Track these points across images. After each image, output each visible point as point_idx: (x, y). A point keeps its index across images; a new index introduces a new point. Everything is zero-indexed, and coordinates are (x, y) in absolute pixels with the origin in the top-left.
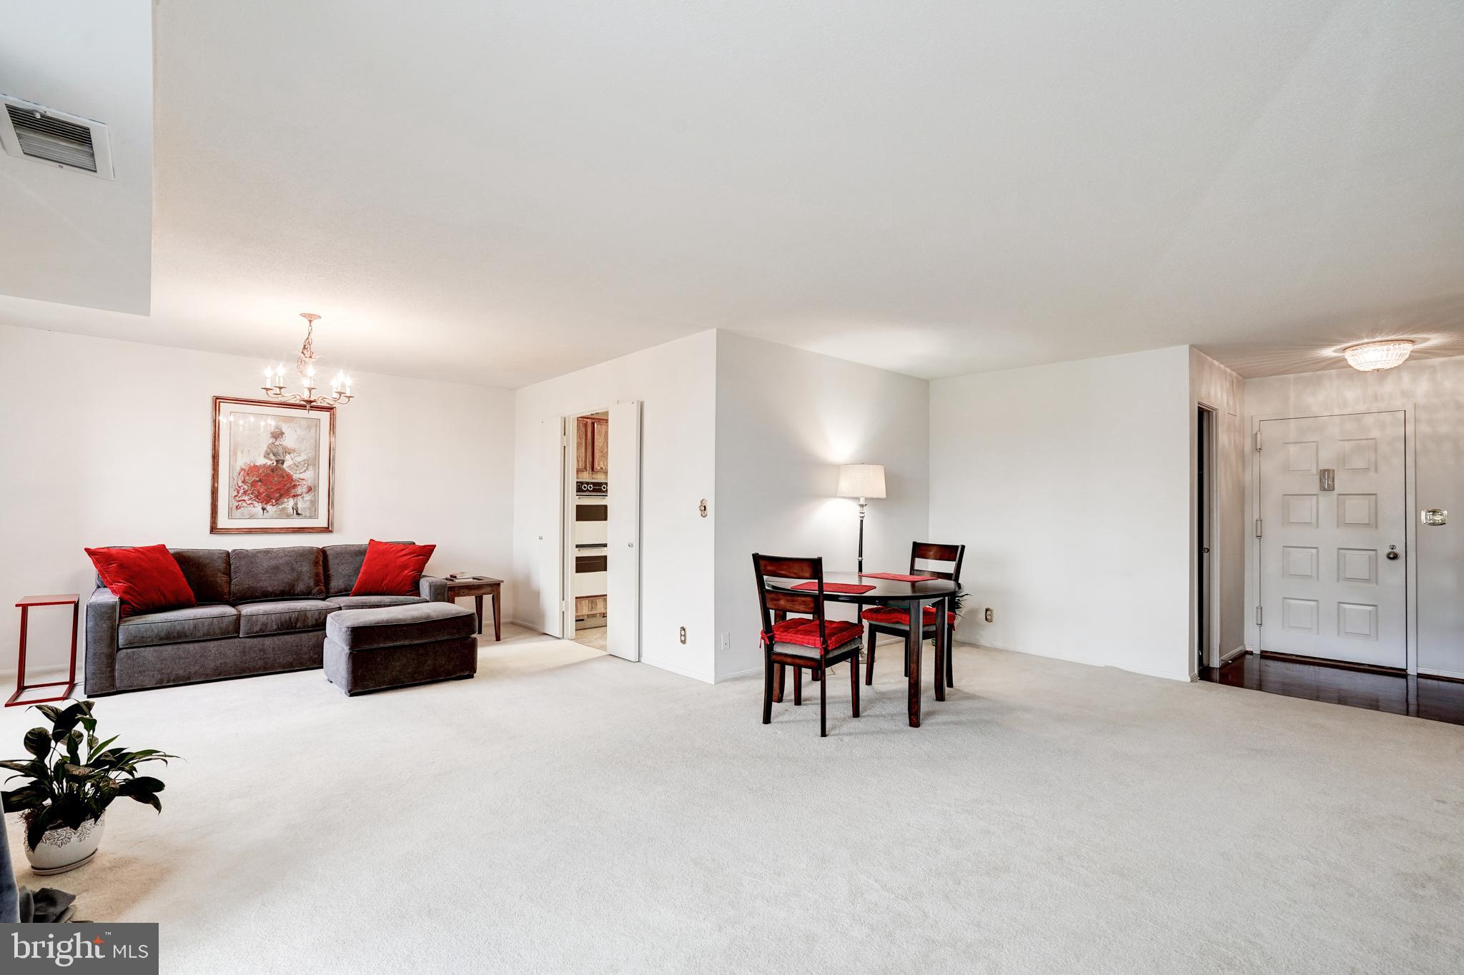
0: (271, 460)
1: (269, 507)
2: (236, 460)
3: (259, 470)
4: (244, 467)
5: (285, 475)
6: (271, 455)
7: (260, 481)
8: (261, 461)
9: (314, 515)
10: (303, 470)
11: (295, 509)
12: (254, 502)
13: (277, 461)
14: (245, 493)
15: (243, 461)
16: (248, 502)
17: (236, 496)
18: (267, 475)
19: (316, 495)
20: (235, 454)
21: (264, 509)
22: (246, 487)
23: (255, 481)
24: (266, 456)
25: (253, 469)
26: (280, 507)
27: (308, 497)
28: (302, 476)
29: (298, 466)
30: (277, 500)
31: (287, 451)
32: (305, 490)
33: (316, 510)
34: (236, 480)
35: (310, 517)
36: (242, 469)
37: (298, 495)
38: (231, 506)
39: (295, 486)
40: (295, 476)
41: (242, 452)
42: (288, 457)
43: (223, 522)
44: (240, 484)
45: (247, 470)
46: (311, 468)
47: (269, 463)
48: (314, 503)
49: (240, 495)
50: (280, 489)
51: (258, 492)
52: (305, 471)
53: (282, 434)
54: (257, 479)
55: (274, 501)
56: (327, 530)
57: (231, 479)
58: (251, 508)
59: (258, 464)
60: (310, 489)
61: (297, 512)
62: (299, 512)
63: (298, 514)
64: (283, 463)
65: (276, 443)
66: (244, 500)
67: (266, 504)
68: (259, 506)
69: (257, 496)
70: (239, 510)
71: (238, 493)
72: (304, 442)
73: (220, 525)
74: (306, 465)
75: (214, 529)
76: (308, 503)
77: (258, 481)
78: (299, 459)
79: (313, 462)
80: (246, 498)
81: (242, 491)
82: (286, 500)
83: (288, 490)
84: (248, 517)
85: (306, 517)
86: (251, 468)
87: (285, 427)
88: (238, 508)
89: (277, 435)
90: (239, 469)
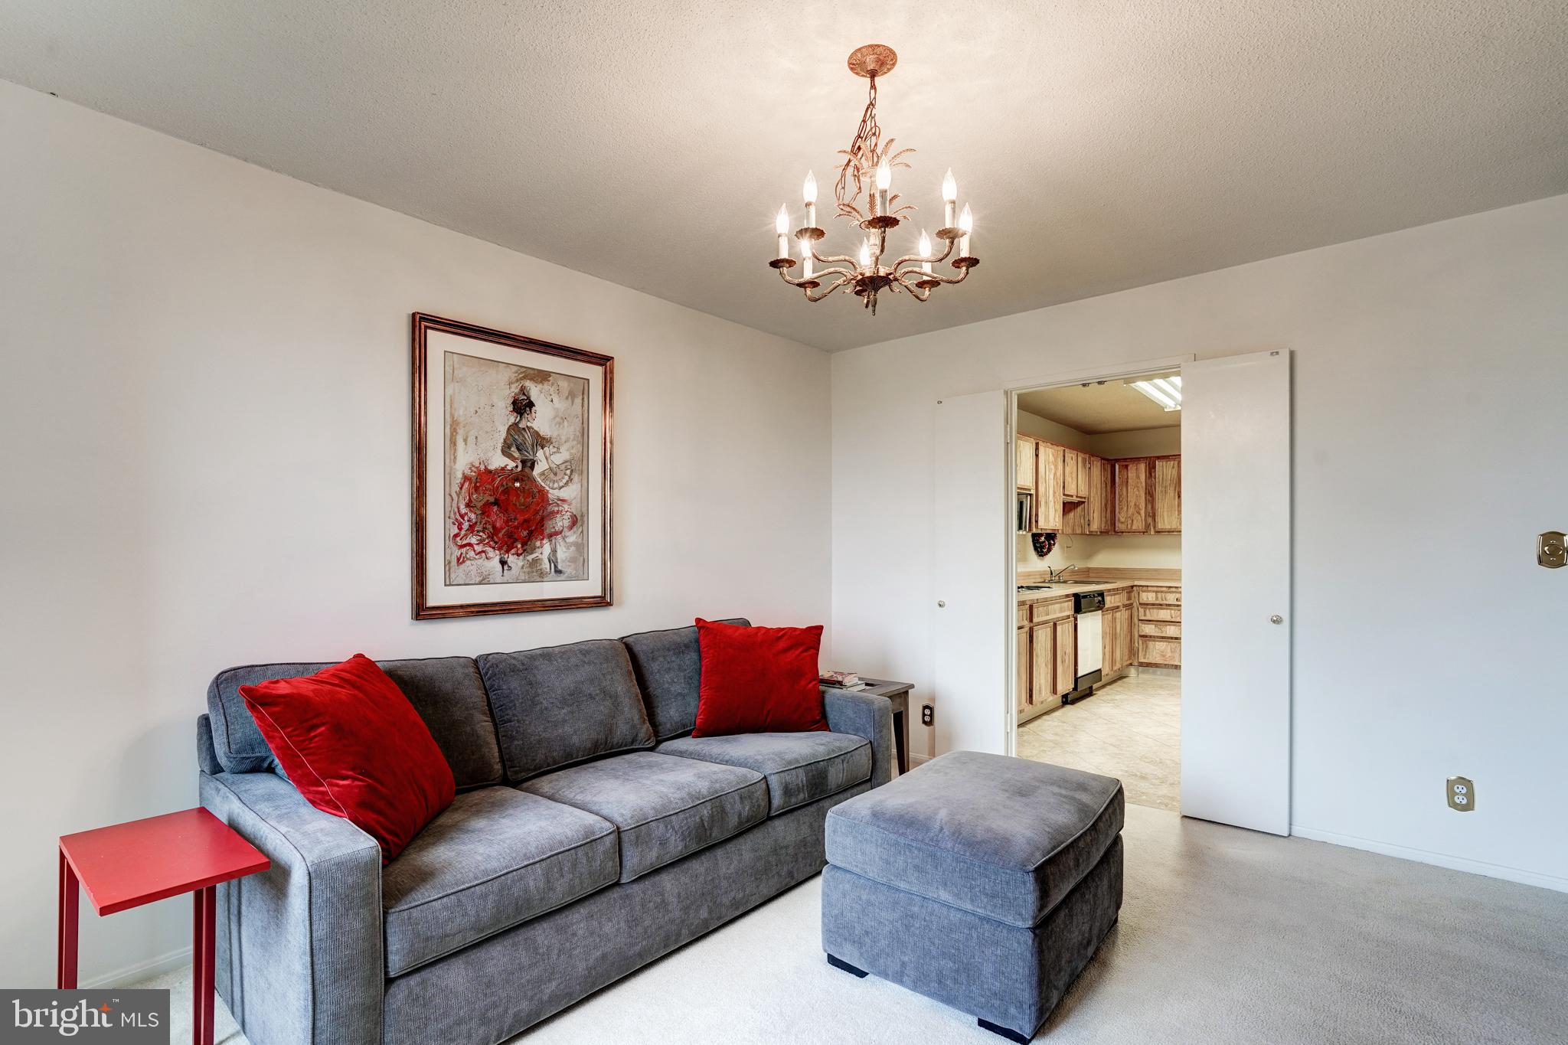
0: (513, 459)
1: (511, 559)
2: (455, 463)
3: (494, 480)
4: (468, 472)
5: (535, 490)
6: (514, 449)
7: (496, 503)
8: (499, 462)
9: (582, 575)
10: (564, 481)
11: (553, 560)
12: (488, 549)
13: (524, 462)
14: (471, 528)
15: (466, 460)
16: (478, 548)
17: (456, 536)
18: (507, 491)
19: (585, 532)
20: (454, 443)
21: (503, 563)
22: (473, 516)
23: (488, 505)
24: (506, 451)
25: (481, 479)
26: (530, 558)
27: (572, 537)
28: (564, 494)
29: (555, 474)
30: (524, 544)
31: (541, 441)
32: (567, 523)
33: (585, 562)
34: (455, 501)
35: (577, 578)
36: (466, 478)
37: (557, 533)
38: (448, 558)
39: (553, 514)
40: (553, 494)
41: (465, 441)
42: (540, 454)
43: (438, 594)
44: (463, 510)
45: (474, 479)
46: (576, 477)
47: (511, 465)
48: (582, 548)
49: (463, 532)
50: (526, 521)
51: (494, 527)
52: (567, 484)
53: (530, 404)
54: (492, 499)
55: (519, 546)
56: (602, 602)
57: (447, 497)
58: (481, 561)
59: (492, 467)
60: (575, 521)
61: (556, 567)
62: (560, 568)
63: (558, 572)
64: (532, 467)
65: (521, 426)
66: (470, 545)
67: (507, 552)
68: (495, 556)
69: (491, 537)
70: (462, 566)
71: (460, 529)
72: (566, 423)
73: (431, 602)
74: (568, 472)
75: (422, 611)
76: (573, 548)
77: (492, 503)
78: (557, 459)
79: (576, 467)
80: (474, 540)
81: (466, 526)
82: (538, 544)
83: (541, 524)
84: (478, 579)
85: (570, 579)
86: (480, 474)
87: (535, 391)
88: (460, 561)
89: (522, 406)
90: (460, 475)
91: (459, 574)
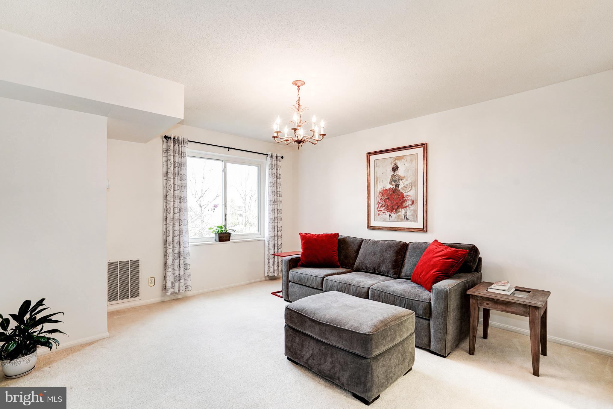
0: (393, 185)
1: (392, 215)
2: (377, 188)
3: (387, 192)
4: (381, 191)
5: (400, 194)
6: (393, 182)
7: (388, 198)
8: (389, 186)
9: (415, 220)
10: (409, 189)
11: (405, 216)
12: (386, 212)
13: (396, 185)
14: (381, 206)
15: (380, 188)
16: (383, 211)
17: (378, 208)
18: (391, 195)
19: (417, 206)
20: (377, 183)
21: (390, 216)
22: (382, 203)
23: (386, 199)
24: (391, 183)
25: (385, 192)
26: (398, 214)
27: (412, 208)
28: (409, 194)
29: (406, 188)
30: (396, 210)
31: (401, 179)
32: (410, 203)
33: (417, 216)
34: (378, 198)
35: (413, 221)
36: (380, 192)
37: (407, 207)
38: (376, 214)
39: (405, 200)
40: (405, 194)
41: (380, 182)
42: (401, 182)
43: (373, 224)
44: (379, 201)
45: (382, 192)
46: (413, 188)
47: (392, 187)
48: (416, 211)
49: (379, 207)
50: (397, 203)
51: (387, 205)
52: (410, 190)
53: (398, 167)
54: (387, 197)
55: (395, 211)
56: (425, 229)
57: (376, 198)
58: (384, 215)
59: (387, 188)
60: (413, 202)
61: (406, 217)
62: (408, 218)
63: (407, 219)
64: (398, 187)
65: (395, 175)
66: (381, 210)
67: (391, 212)
68: (388, 213)
69: (387, 208)
70: (379, 216)
71: (379, 206)
72: (409, 171)
73: (371, 225)
74: (411, 186)
75: (369, 227)
76: (412, 212)
77: (387, 199)
78: (407, 183)
79: (414, 184)
80: (382, 209)
81: (380, 205)
82: (400, 210)
83: (402, 204)
84: (383, 220)
85: (411, 221)
86: (384, 191)
87: (399, 164)
88: (379, 215)
89: (395, 169)
90: (378, 192)
91: (378, 218)
